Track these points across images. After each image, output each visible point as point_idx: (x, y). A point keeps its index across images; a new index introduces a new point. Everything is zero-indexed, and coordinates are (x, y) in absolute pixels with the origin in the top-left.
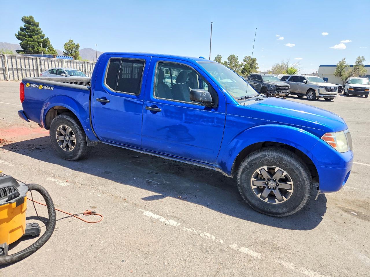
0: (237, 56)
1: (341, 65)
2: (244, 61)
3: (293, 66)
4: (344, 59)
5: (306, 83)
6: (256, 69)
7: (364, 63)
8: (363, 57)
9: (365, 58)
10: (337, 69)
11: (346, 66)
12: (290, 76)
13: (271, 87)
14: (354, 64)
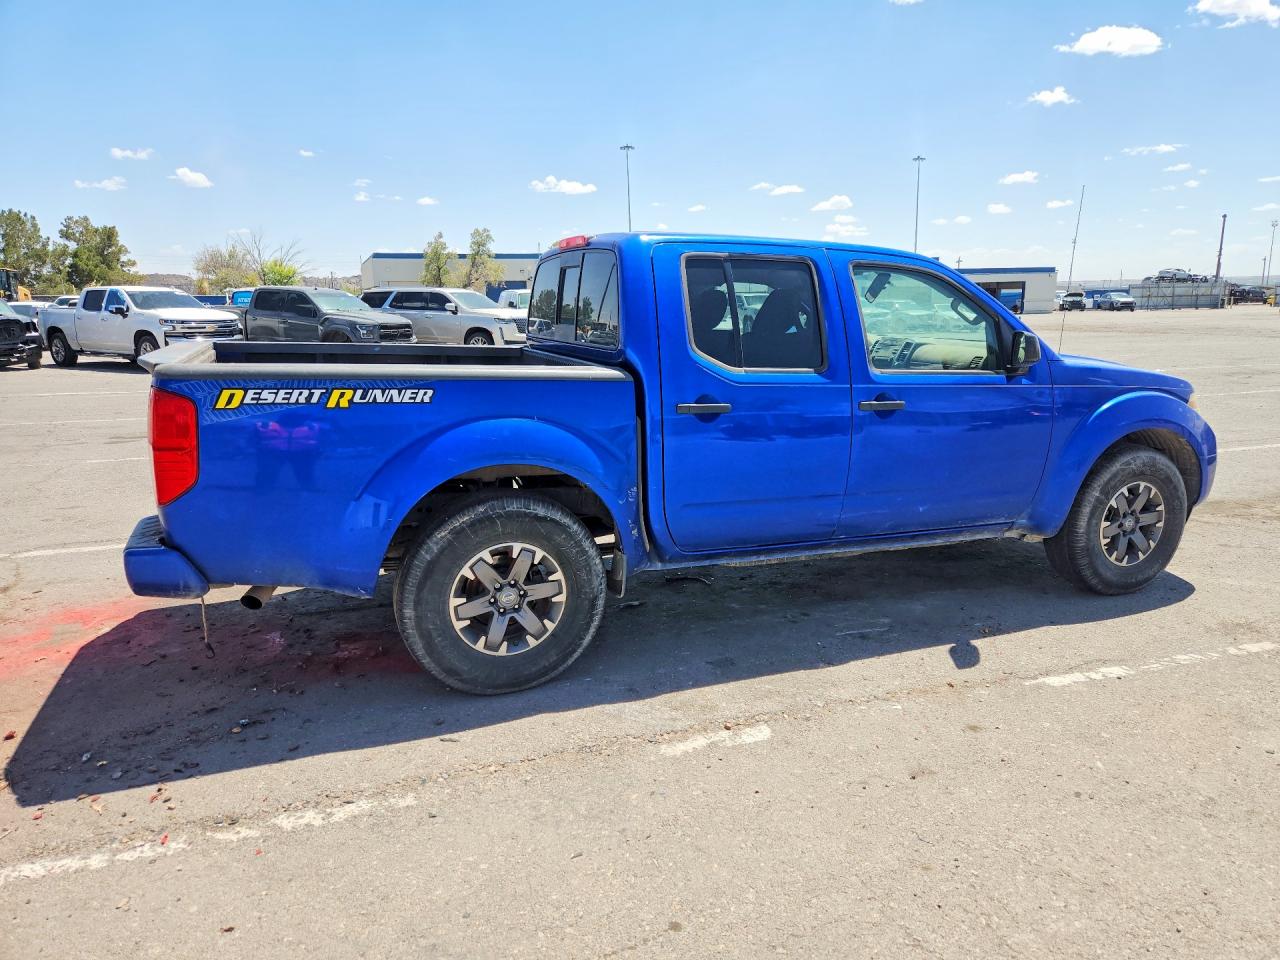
0: (33, 218)
1: (437, 256)
2: (65, 235)
3: (278, 255)
4: (440, 236)
5: (455, 312)
6: (125, 269)
7: (494, 248)
8: (485, 230)
9: (491, 233)
10: (428, 265)
11: (449, 256)
12: (391, 293)
13: (362, 332)
14: (467, 251)
